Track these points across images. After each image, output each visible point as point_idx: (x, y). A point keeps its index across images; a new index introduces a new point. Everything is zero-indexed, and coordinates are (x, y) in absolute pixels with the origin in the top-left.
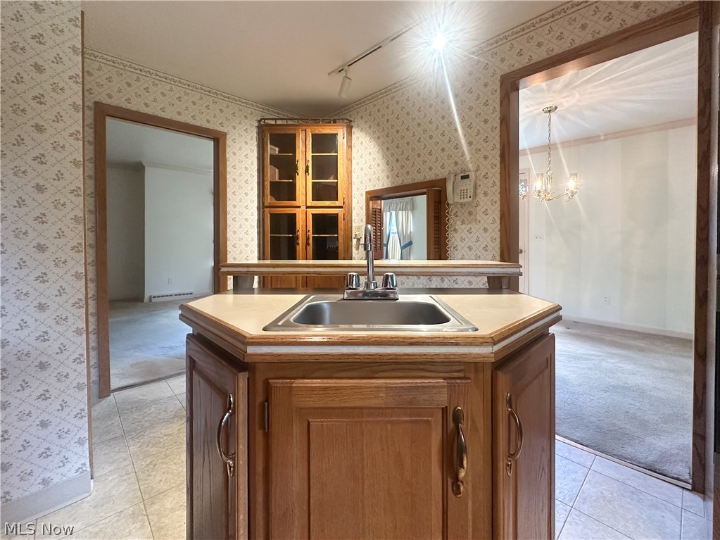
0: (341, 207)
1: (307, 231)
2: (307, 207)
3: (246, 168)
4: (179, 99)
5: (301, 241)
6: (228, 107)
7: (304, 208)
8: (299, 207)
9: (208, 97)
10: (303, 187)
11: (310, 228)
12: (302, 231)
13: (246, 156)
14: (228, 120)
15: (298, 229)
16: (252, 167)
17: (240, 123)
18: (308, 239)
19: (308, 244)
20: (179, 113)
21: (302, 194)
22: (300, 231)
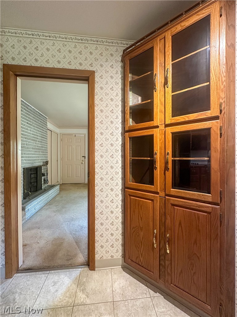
0: (217, 118)
1: (166, 154)
2: (167, 126)
3: (112, 100)
4: (59, 51)
5: (159, 165)
6: (96, 49)
7: (162, 127)
8: (157, 127)
9: (81, 45)
10: (161, 104)
11: (170, 150)
12: (161, 153)
13: (112, 89)
14: (96, 60)
15: (155, 151)
16: (117, 98)
17: (107, 61)
18: (167, 163)
19: (166, 169)
20: (59, 62)
21: (161, 111)
22: (158, 154)
